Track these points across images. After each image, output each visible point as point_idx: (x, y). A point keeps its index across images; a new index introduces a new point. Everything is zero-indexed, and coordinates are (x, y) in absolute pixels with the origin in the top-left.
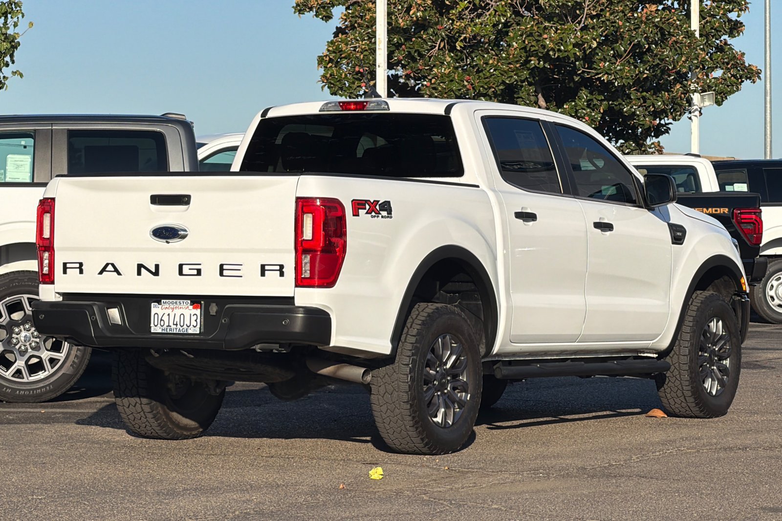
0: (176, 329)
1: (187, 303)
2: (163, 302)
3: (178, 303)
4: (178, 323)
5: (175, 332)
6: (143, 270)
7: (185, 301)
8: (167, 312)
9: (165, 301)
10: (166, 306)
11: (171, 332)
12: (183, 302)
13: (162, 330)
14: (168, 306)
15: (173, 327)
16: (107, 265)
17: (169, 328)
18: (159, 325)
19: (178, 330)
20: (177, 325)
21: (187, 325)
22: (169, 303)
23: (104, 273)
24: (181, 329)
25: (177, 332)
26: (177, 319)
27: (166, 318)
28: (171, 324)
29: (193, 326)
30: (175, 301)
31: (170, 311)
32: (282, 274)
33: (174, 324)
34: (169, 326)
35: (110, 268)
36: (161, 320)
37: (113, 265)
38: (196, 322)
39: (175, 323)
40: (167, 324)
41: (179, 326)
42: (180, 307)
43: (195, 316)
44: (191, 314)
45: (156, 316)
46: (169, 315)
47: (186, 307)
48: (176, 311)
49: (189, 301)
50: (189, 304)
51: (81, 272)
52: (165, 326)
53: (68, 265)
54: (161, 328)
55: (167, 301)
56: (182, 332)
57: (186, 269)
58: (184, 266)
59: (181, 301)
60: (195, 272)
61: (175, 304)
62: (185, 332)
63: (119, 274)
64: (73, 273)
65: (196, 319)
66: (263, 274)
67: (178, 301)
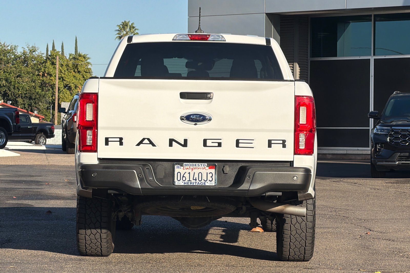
0: (196, 183)
1: (204, 165)
2: (185, 164)
3: (197, 165)
4: (197, 179)
5: (195, 184)
6: (174, 143)
7: (203, 164)
8: (188, 171)
9: (186, 164)
10: (186, 168)
11: (191, 185)
12: (201, 165)
13: (184, 183)
14: (188, 168)
15: (193, 181)
16: (144, 139)
17: (190, 182)
18: (181, 180)
19: (197, 183)
20: (196, 180)
21: (204, 180)
22: (190, 165)
23: (141, 145)
24: (200, 182)
25: (197, 185)
26: (196, 176)
27: (187, 175)
28: (191, 179)
29: (209, 180)
30: (194, 164)
31: (190, 171)
32: (284, 146)
33: (193, 179)
34: (189, 180)
35: (146, 141)
36: (183, 177)
37: (149, 139)
38: (211, 178)
39: (195, 179)
40: (188, 179)
41: (197, 181)
42: (198, 168)
43: (211, 174)
44: (207, 173)
45: (179, 174)
46: (189, 173)
47: (203, 168)
48: (194, 171)
49: (206, 164)
50: (206, 166)
51: (121, 144)
52: (186, 180)
53: (110, 140)
54: (183, 182)
55: (188, 164)
56: (200, 185)
57: (209, 143)
58: (207, 141)
59: (200, 164)
60: (217, 145)
61: (194, 166)
62: (203, 185)
63: (154, 145)
64: (114, 145)
65: (211, 176)
66: (270, 146)
67: (197, 164)
